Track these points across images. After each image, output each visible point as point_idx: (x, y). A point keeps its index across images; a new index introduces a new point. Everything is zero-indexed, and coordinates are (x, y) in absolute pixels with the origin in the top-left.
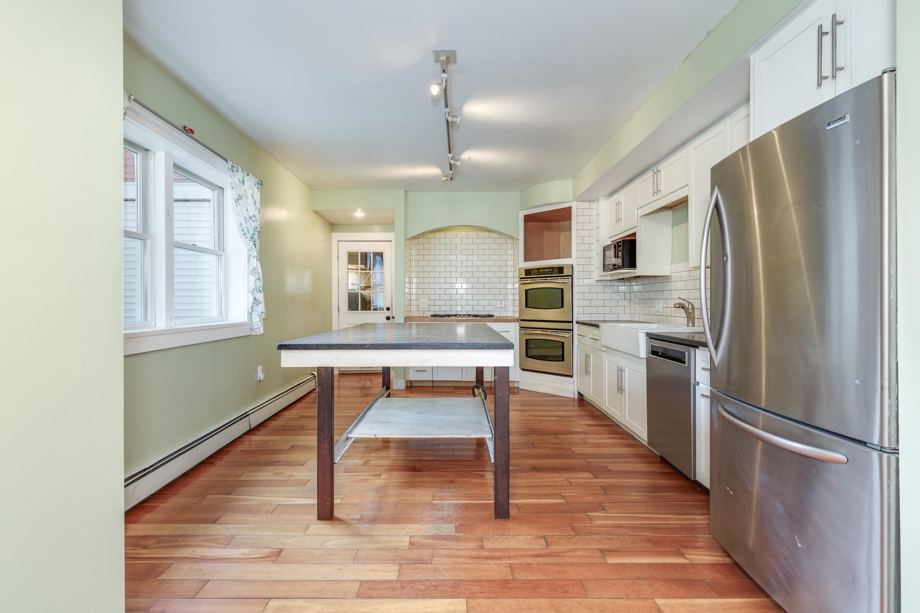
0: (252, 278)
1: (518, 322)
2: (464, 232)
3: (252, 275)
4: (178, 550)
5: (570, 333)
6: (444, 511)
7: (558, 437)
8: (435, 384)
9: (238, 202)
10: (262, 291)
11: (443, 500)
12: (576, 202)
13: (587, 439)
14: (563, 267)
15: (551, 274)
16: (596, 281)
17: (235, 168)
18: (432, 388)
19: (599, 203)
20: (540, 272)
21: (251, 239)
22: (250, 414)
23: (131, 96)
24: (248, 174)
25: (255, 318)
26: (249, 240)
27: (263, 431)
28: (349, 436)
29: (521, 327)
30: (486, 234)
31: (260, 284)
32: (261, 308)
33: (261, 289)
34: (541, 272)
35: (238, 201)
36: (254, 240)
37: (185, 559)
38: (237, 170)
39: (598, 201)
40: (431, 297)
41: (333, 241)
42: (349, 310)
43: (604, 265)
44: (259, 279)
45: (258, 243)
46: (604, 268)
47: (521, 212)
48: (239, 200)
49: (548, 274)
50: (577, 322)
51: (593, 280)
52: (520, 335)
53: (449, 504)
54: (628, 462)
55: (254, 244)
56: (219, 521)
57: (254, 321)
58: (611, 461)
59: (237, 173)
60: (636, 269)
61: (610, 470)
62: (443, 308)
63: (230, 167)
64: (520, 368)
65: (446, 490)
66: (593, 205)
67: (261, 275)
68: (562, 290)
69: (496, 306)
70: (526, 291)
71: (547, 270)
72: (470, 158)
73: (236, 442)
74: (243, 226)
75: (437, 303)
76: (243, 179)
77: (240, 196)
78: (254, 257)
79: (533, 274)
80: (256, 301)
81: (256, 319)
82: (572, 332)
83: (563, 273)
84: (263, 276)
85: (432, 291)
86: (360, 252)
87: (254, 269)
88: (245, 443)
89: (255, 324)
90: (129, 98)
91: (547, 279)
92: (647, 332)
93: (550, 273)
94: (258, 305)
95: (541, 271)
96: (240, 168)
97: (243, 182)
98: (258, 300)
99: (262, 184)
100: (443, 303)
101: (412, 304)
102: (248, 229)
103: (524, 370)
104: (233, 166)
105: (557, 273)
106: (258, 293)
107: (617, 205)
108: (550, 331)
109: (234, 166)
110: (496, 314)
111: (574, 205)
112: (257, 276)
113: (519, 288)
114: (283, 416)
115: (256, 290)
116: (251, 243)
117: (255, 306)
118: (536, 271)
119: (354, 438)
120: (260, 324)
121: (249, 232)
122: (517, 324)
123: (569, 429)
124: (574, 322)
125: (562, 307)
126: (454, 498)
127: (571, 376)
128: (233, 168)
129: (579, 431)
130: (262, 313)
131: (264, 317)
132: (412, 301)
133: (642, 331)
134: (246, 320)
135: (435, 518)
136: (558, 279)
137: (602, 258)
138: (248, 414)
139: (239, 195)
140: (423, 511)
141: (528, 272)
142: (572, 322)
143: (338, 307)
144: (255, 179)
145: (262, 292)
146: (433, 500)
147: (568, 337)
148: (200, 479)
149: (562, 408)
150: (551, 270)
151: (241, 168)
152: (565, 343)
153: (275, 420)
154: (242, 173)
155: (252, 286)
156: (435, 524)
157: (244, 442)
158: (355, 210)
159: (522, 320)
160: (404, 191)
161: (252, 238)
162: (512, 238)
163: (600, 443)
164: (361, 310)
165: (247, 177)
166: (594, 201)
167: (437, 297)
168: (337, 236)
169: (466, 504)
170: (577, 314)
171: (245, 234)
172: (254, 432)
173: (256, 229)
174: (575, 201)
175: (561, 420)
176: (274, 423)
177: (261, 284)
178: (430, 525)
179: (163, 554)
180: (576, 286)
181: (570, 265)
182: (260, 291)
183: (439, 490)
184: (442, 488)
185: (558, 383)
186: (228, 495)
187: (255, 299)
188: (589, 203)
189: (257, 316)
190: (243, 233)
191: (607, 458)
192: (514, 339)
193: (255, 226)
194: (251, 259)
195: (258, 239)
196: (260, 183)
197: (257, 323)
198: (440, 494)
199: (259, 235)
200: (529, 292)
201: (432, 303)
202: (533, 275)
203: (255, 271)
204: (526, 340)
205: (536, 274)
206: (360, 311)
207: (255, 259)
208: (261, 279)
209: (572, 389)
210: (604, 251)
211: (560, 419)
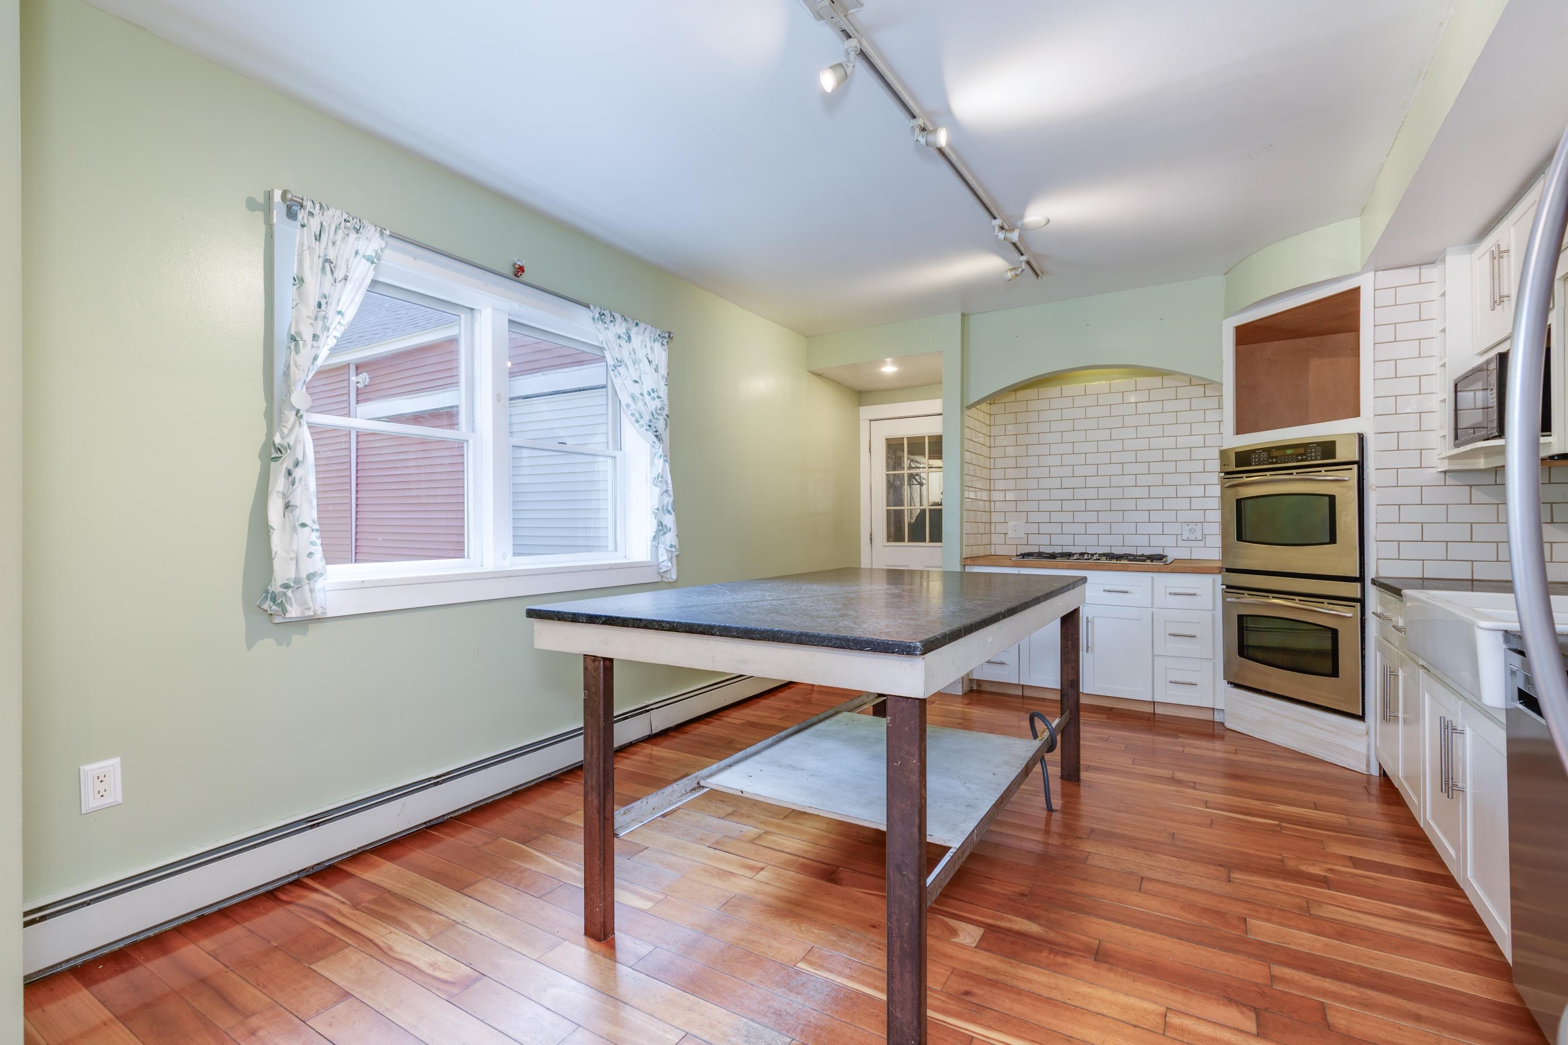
0: (657, 491)
1: (1220, 573)
2: (1103, 382)
3: (656, 485)
4: (377, 924)
5: (1354, 606)
6: (799, 996)
7: (1236, 875)
8: (1027, 693)
9: (616, 371)
10: (671, 510)
11: (821, 966)
12: (1373, 273)
13: (1320, 904)
14: (1333, 443)
15: (1302, 460)
16: (1443, 475)
17: (605, 316)
18: (1021, 700)
19: (1445, 264)
20: (1272, 458)
21: (648, 428)
22: (652, 709)
23: (384, 231)
24: (637, 324)
25: (662, 555)
26: (647, 430)
27: (676, 740)
28: (702, 783)
29: (1228, 587)
30: (1155, 381)
31: (668, 500)
32: (670, 538)
33: (670, 508)
34: (1276, 457)
35: (615, 368)
36: (655, 430)
37: (368, 942)
38: (613, 320)
39: (1444, 260)
40: (1033, 517)
41: (861, 422)
42: (888, 541)
43: (1456, 429)
44: (667, 491)
45: (666, 435)
46: (1456, 438)
47: (1227, 320)
48: (618, 368)
49: (1292, 461)
50: (1374, 582)
51: (1434, 470)
52: (1226, 606)
53: (827, 980)
54: (1418, 1018)
55: (657, 436)
56: (467, 891)
57: (661, 559)
58: (1354, 993)
59: (612, 324)
60: (1550, 435)
61: (1329, 1026)
62: (1056, 540)
63: (597, 316)
64: (1224, 679)
65: (848, 945)
66: (1430, 273)
67: (670, 486)
68: (1332, 498)
69: (1179, 537)
70: (1239, 502)
71: (1289, 452)
72: (1049, 221)
73: (624, 752)
74: (631, 408)
75: (1045, 528)
76: (627, 333)
77: (619, 359)
78: (661, 457)
79: (1255, 462)
80: (661, 528)
81: (663, 557)
82: (1359, 604)
83: (1334, 457)
84: (673, 487)
85: (1033, 506)
86: (907, 438)
87: (658, 475)
88: (635, 757)
89: (662, 564)
90: (382, 234)
91: (1292, 474)
92: (1509, 629)
93: (1300, 458)
94: (665, 533)
95: (1275, 453)
96: (617, 316)
97: (629, 337)
98: (666, 526)
99: (671, 336)
100: (1056, 528)
101: (993, 531)
102: (639, 412)
103: (1237, 686)
104: (602, 315)
105: (1319, 457)
106: (666, 514)
107: (1494, 258)
108: (1299, 600)
109: (604, 314)
110: (1172, 554)
111: (1366, 283)
112: (665, 488)
113: (1223, 497)
114: (725, 719)
115: (661, 510)
116: (651, 435)
117: (662, 535)
118: (1264, 455)
119: (709, 789)
120: (669, 564)
121: (642, 417)
122: (1219, 578)
123: (1282, 861)
124: (1368, 582)
125: (1333, 540)
126: (847, 971)
127: (1362, 718)
128: (603, 317)
129: (1311, 874)
130: (671, 546)
131: (677, 553)
132: (993, 525)
133: (1491, 624)
134: (649, 559)
135: (768, 1006)
136: (1320, 471)
137: (1453, 413)
138: (647, 709)
139: (617, 359)
140: (761, 982)
141: (1244, 458)
142: (1361, 579)
143: (871, 535)
144: (654, 329)
145: (672, 512)
146: (803, 959)
147: (1350, 617)
148: (528, 807)
149: (1310, 797)
150: (1302, 451)
151: (620, 316)
152: (1339, 632)
153: (708, 723)
154: (624, 323)
155: (656, 504)
156: (755, 1022)
157: (634, 754)
158: (882, 363)
159: (1229, 570)
160: (960, 314)
161: (650, 426)
162: (1206, 383)
163: (1356, 926)
164: (909, 541)
165: (637, 328)
166: (1433, 263)
167: (1045, 517)
168: (868, 412)
169: (859, 994)
170: (1378, 559)
171: (637, 421)
172: (659, 740)
173: (659, 411)
174: (1369, 271)
175: (1279, 829)
176: (704, 729)
177: (671, 500)
178: (745, 1020)
179: (359, 924)
180: (1374, 487)
181: (1354, 434)
182: (669, 512)
183: (834, 939)
184: (842, 937)
185: (1322, 729)
186: (523, 843)
187: (660, 524)
188: (1418, 270)
189: (664, 551)
190: (633, 419)
191: (1345, 980)
192: (1211, 612)
193: (657, 407)
194: (656, 460)
195: (664, 427)
196: (667, 335)
197: (665, 564)
198: (826, 952)
199: (668, 421)
200: (1247, 506)
201: (1034, 528)
202: (1256, 465)
203: (660, 479)
204: (1238, 615)
205: (1264, 460)
206: (906, 543)
207: (662, 459)
208: (671, 492)
209: (1363, 750)
210: (1456, 392)
211: (1279, 825)
